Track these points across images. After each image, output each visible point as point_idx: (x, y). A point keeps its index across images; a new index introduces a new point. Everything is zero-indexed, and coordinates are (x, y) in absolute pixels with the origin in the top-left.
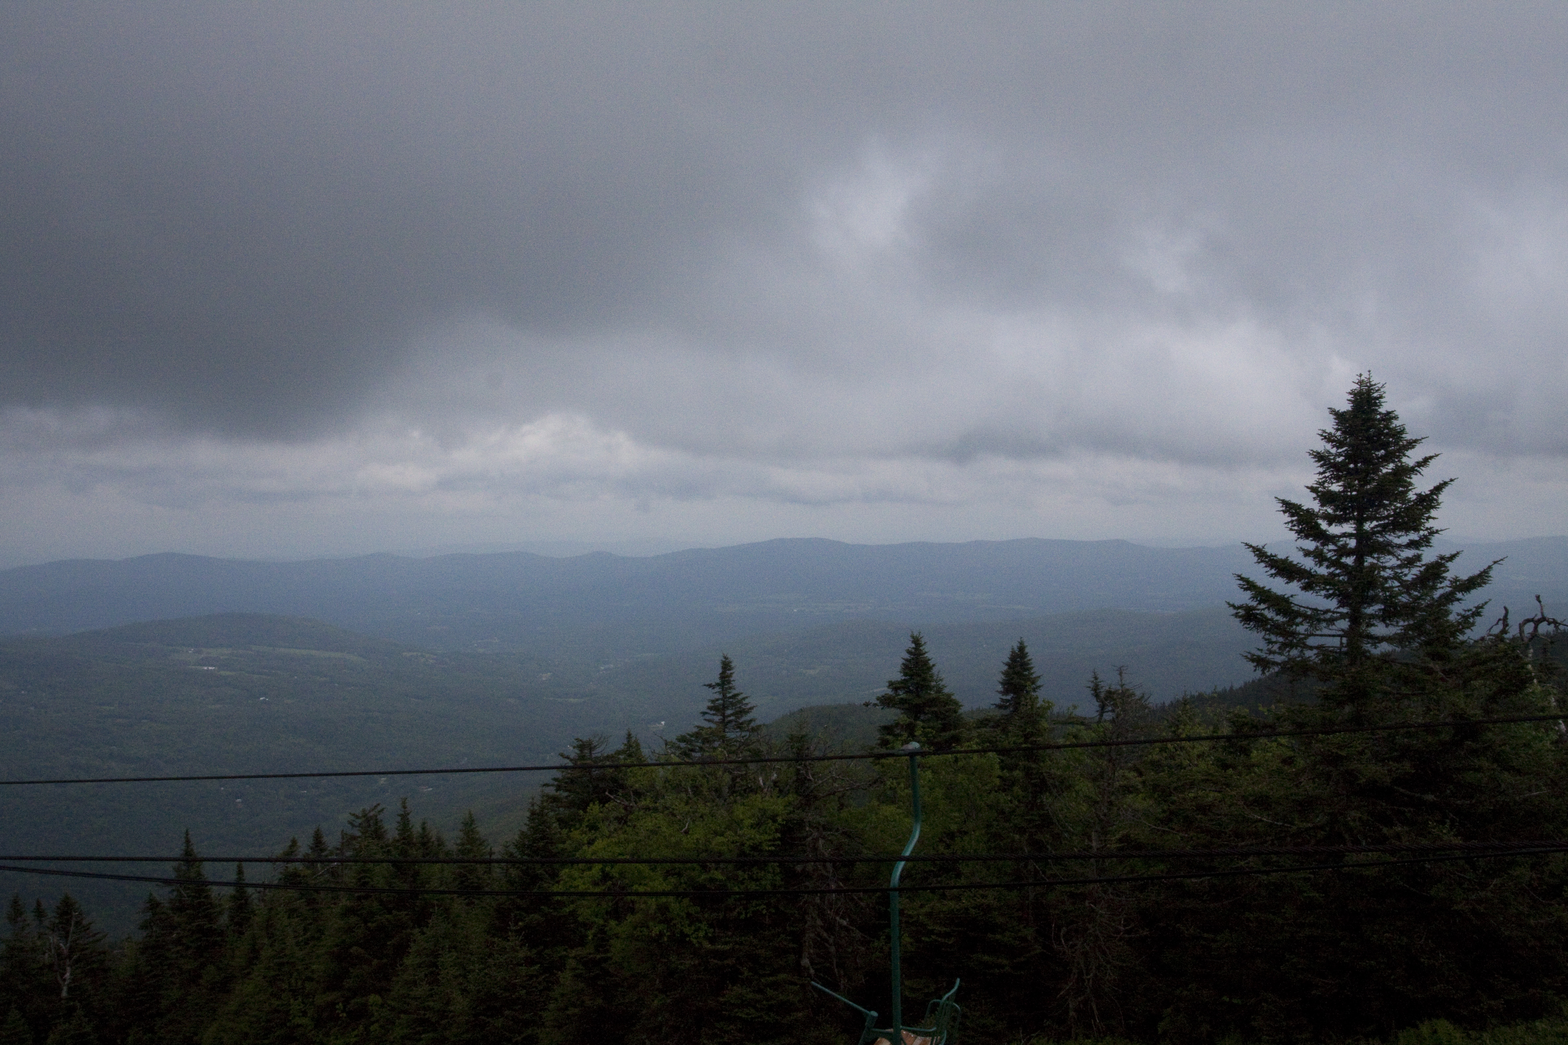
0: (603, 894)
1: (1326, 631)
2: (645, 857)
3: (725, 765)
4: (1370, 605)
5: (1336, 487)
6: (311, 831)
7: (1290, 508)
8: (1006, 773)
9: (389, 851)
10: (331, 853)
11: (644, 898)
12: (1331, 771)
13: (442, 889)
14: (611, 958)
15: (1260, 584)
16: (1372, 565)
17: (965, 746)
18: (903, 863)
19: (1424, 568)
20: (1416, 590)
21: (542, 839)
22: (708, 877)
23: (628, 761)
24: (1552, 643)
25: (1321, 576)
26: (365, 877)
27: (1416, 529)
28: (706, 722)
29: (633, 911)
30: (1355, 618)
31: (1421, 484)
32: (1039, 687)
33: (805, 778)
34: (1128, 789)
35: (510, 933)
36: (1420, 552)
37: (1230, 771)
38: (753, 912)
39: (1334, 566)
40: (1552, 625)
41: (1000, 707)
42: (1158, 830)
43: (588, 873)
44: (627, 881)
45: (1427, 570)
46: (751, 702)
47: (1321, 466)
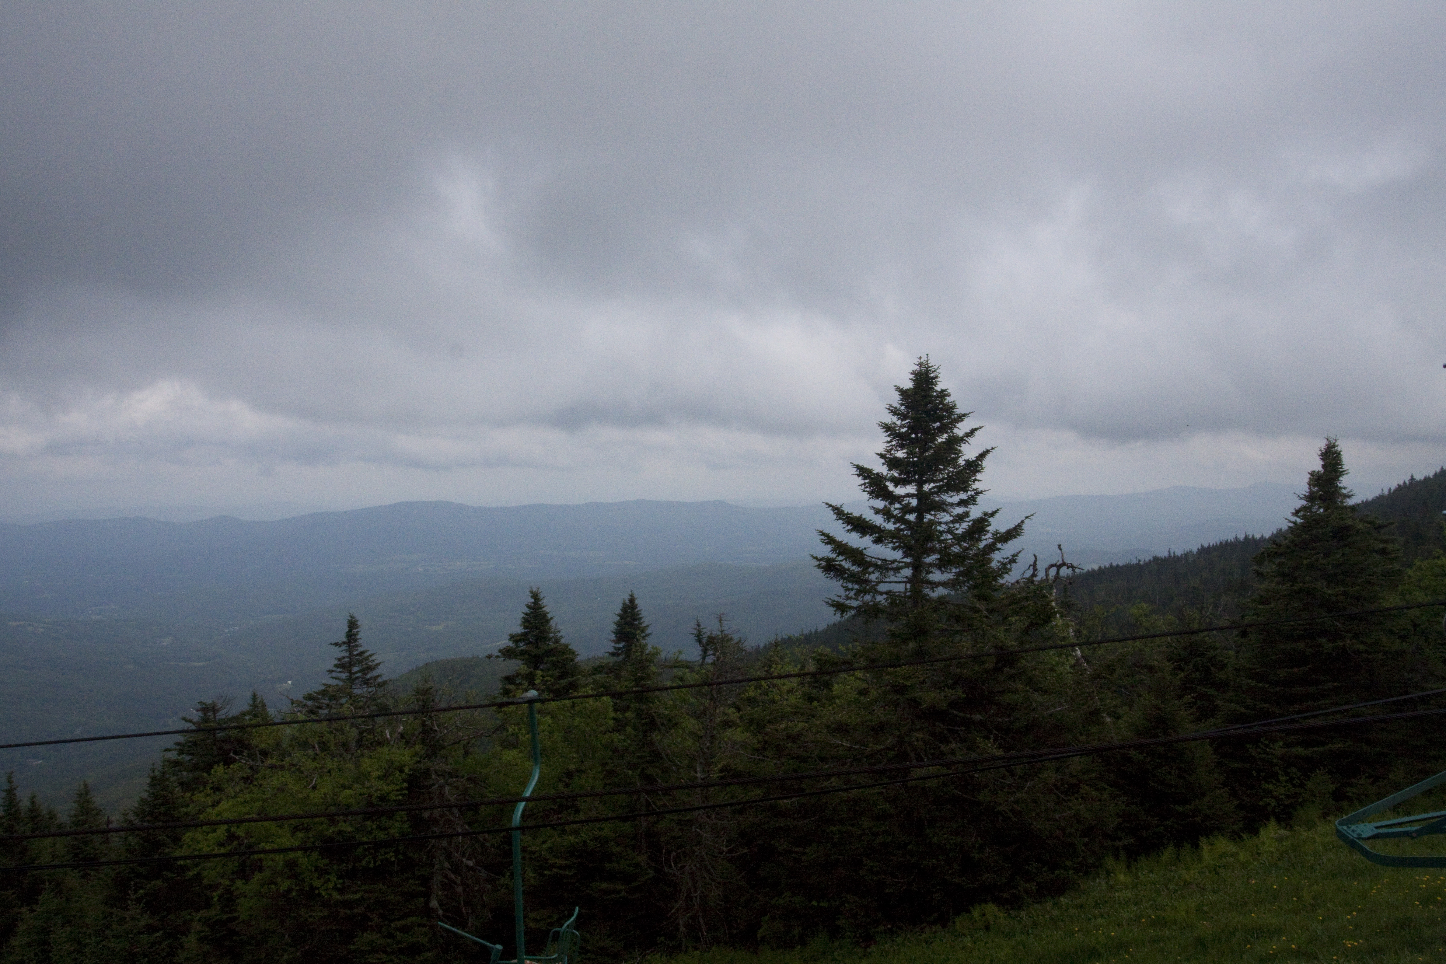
0: (228, 855)
1: (892, 579)
2: (272, 815)
3: (353, 720)
4: (929, 556)
5: (901, 454)
7: (863, 472)
8: (619, 715)
11: (272, 856)
12: (898, 699)
13: (54, 863)
14: (237, 918)
15: (839, 539)
16: (930, 520)
17: (581, 692)
18: (524, 803)
19: (971, 522)
20: (965, 542)
21: (163, 804)
22: (336, 829)
23: (253, 722)
24: (1070, 583)
25: (888, 530)
27: (965, 490)
28: (334, 680)
29: (260, 869)
30: (917, 567)
31: (969, 452)
32: (648, 635)
33: (431, 729)
34: (727, 724)
35: (129, 902)
36: (968, 510)
37: (815, 703)
38: (382, 861)
39: (899, 522)
40: (1070, 569)
41: (613, 654)
42: (755, 759)
43: (212, 835)
44: (253, 840)
45: (973, 525)
46: (377, 658)
47: (889, 436)
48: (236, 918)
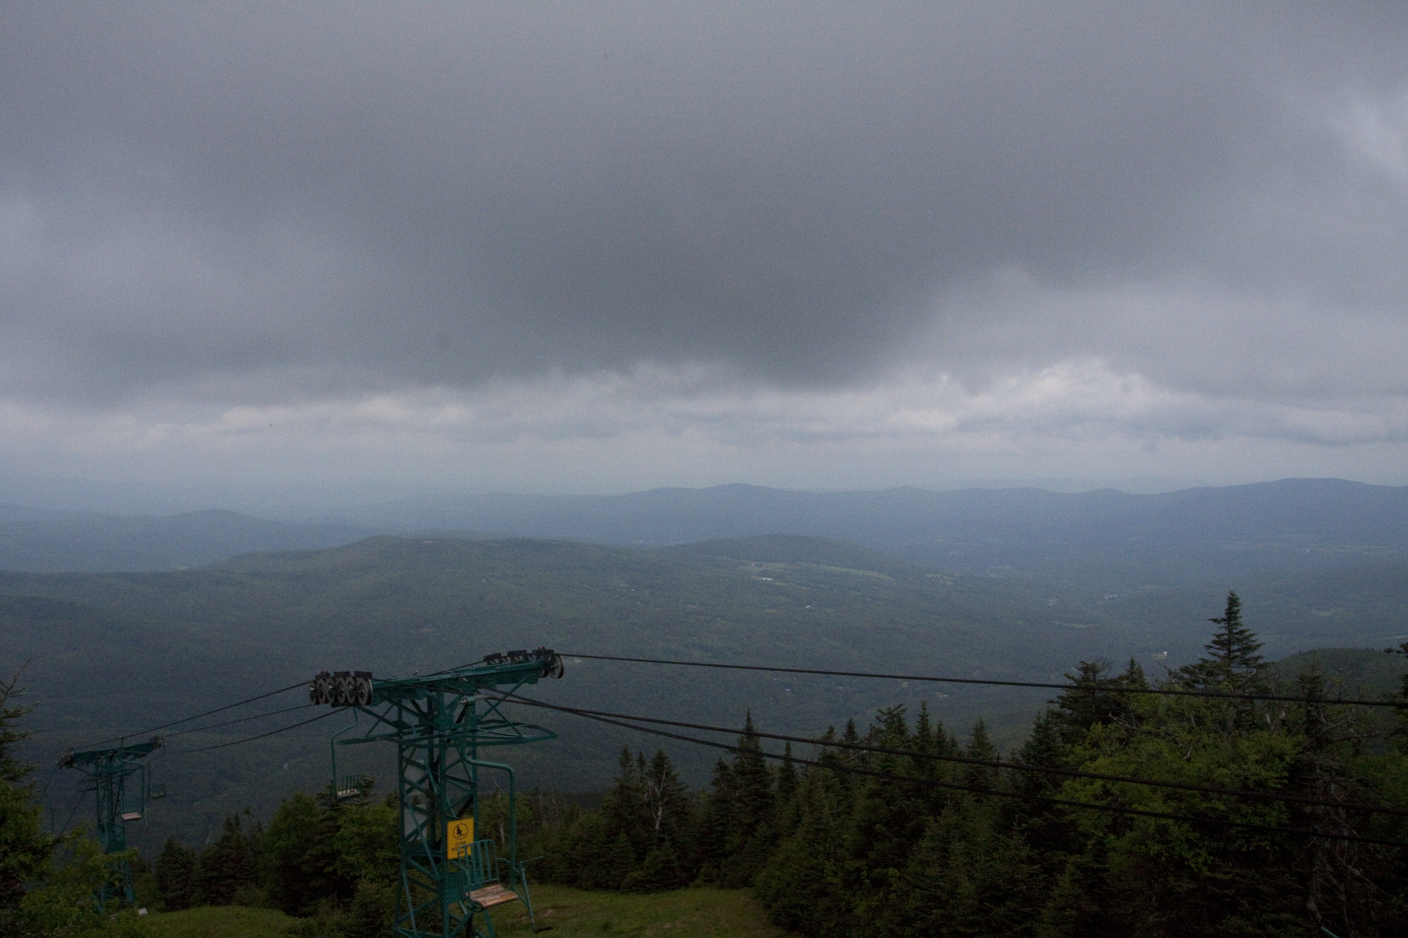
0: (1102, 808)
2: (1145, 779)
3: (1231, 699)
6: (845, 721)
9: (909, 747)
10: (862, 742)
11: (1144, 817)
13: (954, 784)
21: (1045, 751)
22: (1210, 805)
23: (1131, 687)
26: (888, 766)
28: (1212, 656)
29: (1131, 828)
33: (1317, 720)
35: (1014, 832)
38: (1256, 846)
43: (1090, 787)
44: (1127, 799)
46: (1259, 639)
48: (1107, 870)
